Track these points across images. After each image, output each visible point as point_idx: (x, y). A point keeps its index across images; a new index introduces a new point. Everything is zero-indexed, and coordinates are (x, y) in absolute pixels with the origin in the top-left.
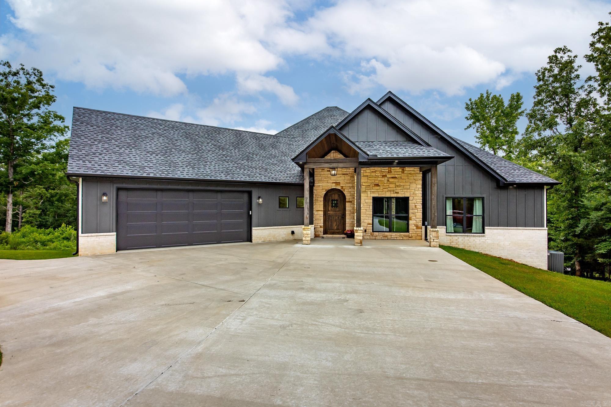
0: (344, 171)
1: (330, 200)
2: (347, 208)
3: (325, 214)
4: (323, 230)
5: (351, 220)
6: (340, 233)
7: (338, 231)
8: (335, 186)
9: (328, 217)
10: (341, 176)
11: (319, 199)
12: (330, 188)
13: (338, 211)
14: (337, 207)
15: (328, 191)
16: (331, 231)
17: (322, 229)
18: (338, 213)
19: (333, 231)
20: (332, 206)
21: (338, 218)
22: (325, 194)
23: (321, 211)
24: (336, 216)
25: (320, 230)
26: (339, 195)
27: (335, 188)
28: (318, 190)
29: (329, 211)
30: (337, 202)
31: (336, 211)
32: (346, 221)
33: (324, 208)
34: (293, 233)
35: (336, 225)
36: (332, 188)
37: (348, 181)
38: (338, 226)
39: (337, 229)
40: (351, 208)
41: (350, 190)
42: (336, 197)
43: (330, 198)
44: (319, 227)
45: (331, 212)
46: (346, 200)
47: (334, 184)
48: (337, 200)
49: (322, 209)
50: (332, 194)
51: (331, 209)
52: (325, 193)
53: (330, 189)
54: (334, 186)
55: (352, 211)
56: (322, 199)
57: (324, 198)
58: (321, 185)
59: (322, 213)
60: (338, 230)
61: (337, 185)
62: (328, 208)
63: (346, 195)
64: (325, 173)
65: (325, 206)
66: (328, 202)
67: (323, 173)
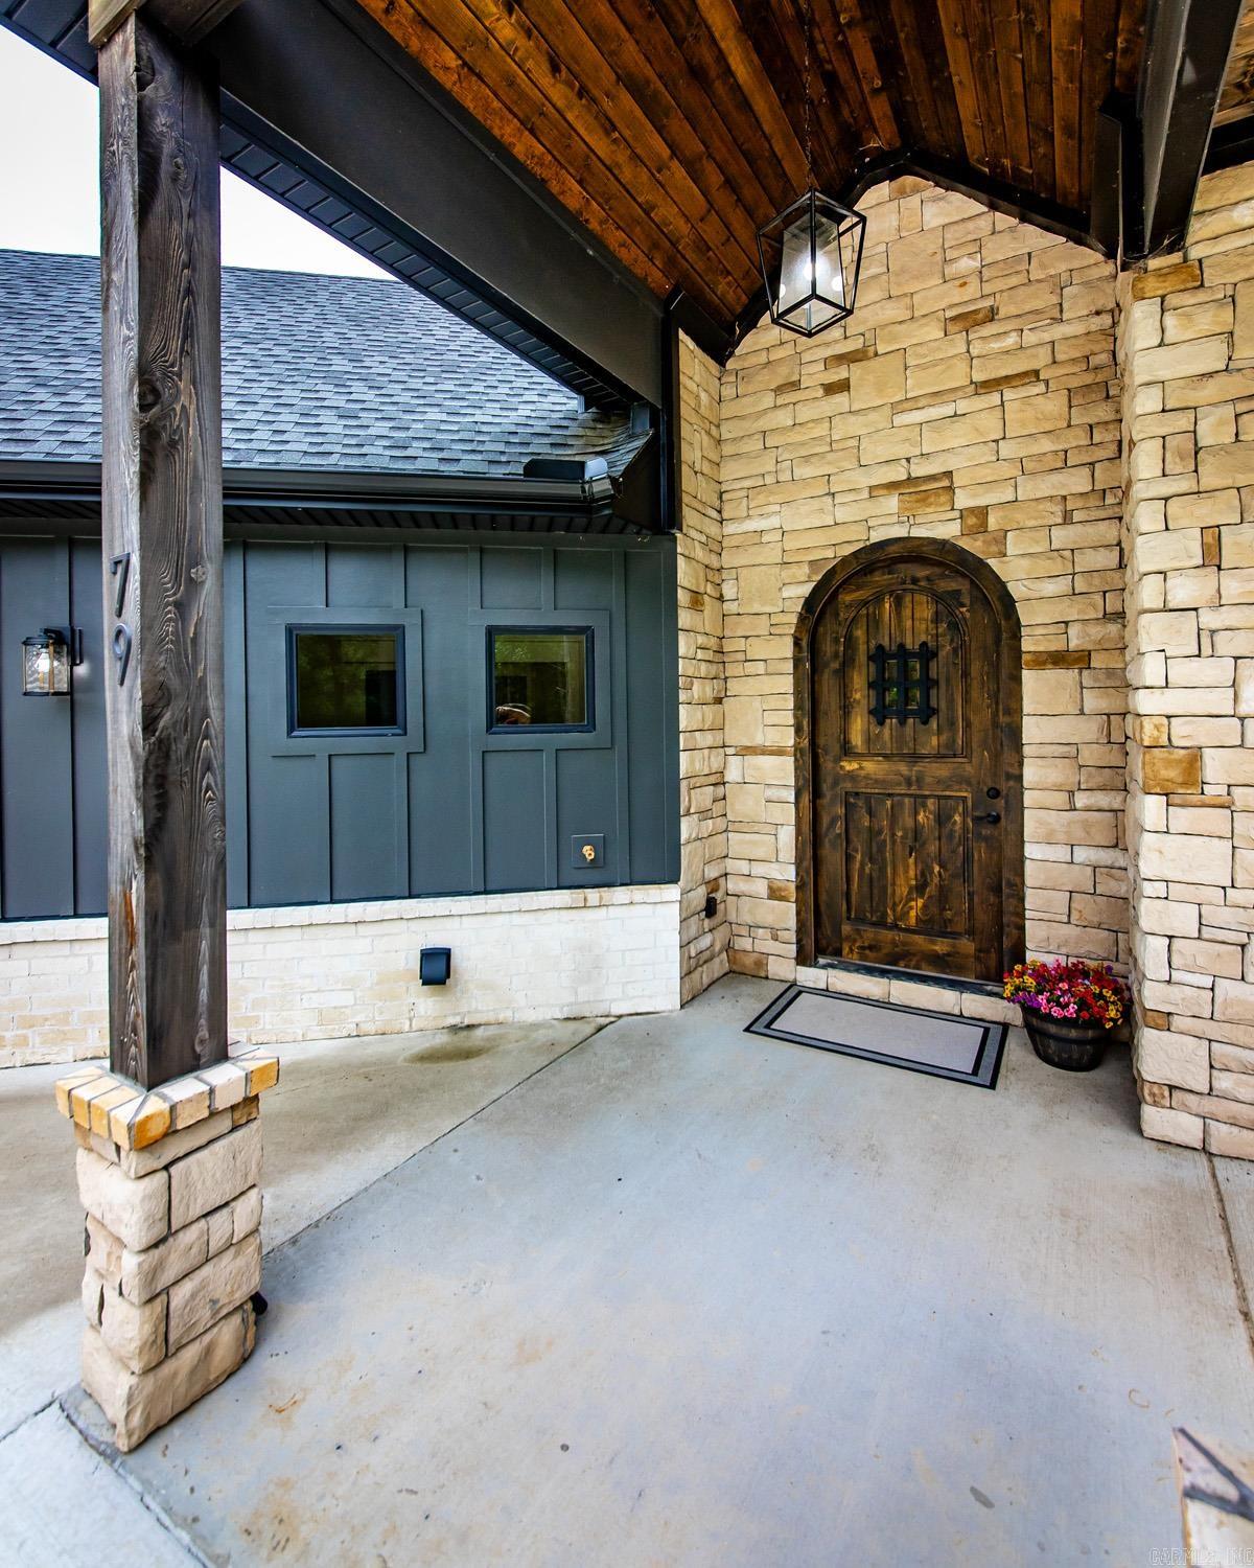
0: (996, 345)
1: (862, 656)
2: (1033, 731)
3: (813, 781)
4: (792, 923)
5: (1081, 855)
6: (960, 969)
7: (941, 946)
8: (907, 515)
9: (840, 811)
10: (963, 406)
11: (757, 649)
12: (852, 540)
13: (939, 756)
14: (927, 713)
15: (831, 573)
16: (870, 934)
17: (786, 914)
18: (941, 770)
19: (887, 935)
20: (879, 714)
21: (942, 819)
22: (810, 603)
23: (780, 752)
24: (919, 801)
25: (769, 920)
26: (945, 604)
27: (899, 532)
28: (743, 573)
29: (847, 750)
30: (926, 669)
31: (915, 757)
32: (1021, 860)
33: (798, 730)
34: (437, 968)
35: (920, 888)
36: (877, 536)
37: (1046, 445)
38: (943, 895)
39: (932, 926)
40: (1089, 730)
41: (1060, 537)
42: (916, 622)
43: (860, 633)
44: (761, 888)
45: (870, 766)
46: (1016, 636)
47: (892, 503)
48: (927, 654)
49: (788, 739)
50: (878, 599)
51: (868, 740)
52: (807, 590)
53: (848, 550)
54: (888, 522)
55: (1089, 756)
56: (786, 648)
57: (797, 643)
58: (775, 522)
59: (782, 772)
60: (944, 935)
61: (924, 498)
62: (845, 731)
63: (1016, 590)
64: (805, 413)
65: (811, 710)
66: (843, 674)
67: (784, 418)
